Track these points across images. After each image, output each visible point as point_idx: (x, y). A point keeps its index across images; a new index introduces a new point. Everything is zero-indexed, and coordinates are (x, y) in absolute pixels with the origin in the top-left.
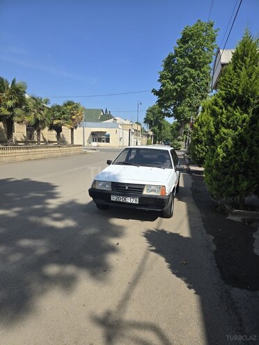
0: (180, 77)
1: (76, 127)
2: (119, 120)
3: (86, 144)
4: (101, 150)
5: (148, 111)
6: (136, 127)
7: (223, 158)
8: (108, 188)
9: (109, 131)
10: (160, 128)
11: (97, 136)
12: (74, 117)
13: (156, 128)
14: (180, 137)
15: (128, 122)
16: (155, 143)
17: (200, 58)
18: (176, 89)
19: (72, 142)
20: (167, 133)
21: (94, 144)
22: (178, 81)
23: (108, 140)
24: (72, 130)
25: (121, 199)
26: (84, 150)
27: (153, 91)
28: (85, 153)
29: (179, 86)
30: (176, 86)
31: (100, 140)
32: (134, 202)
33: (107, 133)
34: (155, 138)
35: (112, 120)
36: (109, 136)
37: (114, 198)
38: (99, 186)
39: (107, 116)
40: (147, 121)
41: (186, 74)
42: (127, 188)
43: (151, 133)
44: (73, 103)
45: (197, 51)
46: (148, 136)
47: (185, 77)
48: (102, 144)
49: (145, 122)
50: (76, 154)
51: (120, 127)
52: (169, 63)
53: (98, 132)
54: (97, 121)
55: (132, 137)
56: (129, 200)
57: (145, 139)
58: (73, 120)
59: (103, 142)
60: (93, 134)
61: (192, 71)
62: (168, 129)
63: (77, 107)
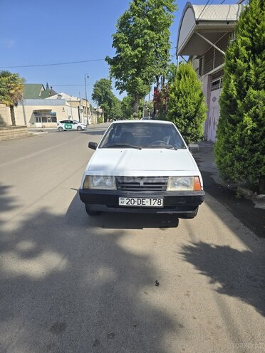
0: (140, 41)
1: (16, 105)
2: (64, 96)
3: (28, 125)
4: (49, 131)
5: (95, 86)
6: (84, 104)
7: (253, 130)
8: (110, 186)
9: (54, 109)
10: (110, 105)
11: (40, 116)
12: (12, 92)
13: (106, 105)
14: (135, 114)
15: (74, 98)
16: (105, 121)
17: (160, 19)
18: (136, 55)
19: (14, 123)
20: (118, 109)
21: (39, 125)
22: (138, 46)
23: (54, 120)
24: (12, 107)
25: (135, 202)
26: (30, 132)
27: (106, 59)
28: (31, 135)
29: (139, 51)
30: (136, 52)
31: (44, 120)
32: (156, 205)
33: (52, 112)
34: (106, 116)
35: (56, 96)
36: (55, 114)
37: (123, 202)
38: (95, 185)
39: (48, 93)
40: (95, 97)
41: (147, 37)
42: (142, 184)
43: (101, 111)
44: (9, 74)
45: (157, 11)
46: (98, 113)
47: (146, 40)
48: (49, 125)
49: (93, 99)
50: (20, 138)
51: (67, 104)
52: (123, 24)
53: (41, 110)
54: (38, 97)
55: (82, 115)
56: (147, 203)
57: (95, 117)
58: (12, 95)
59: (49, 122)
60: (35, 113)
61: (153, 34)
62: (119, 106)
63: (14, 79)
